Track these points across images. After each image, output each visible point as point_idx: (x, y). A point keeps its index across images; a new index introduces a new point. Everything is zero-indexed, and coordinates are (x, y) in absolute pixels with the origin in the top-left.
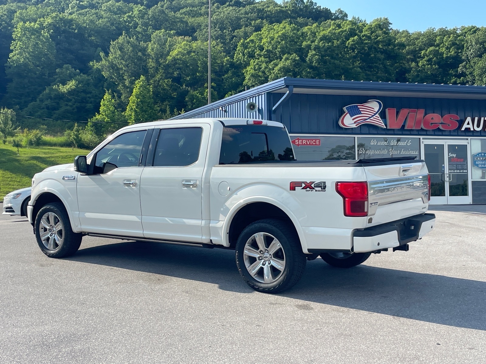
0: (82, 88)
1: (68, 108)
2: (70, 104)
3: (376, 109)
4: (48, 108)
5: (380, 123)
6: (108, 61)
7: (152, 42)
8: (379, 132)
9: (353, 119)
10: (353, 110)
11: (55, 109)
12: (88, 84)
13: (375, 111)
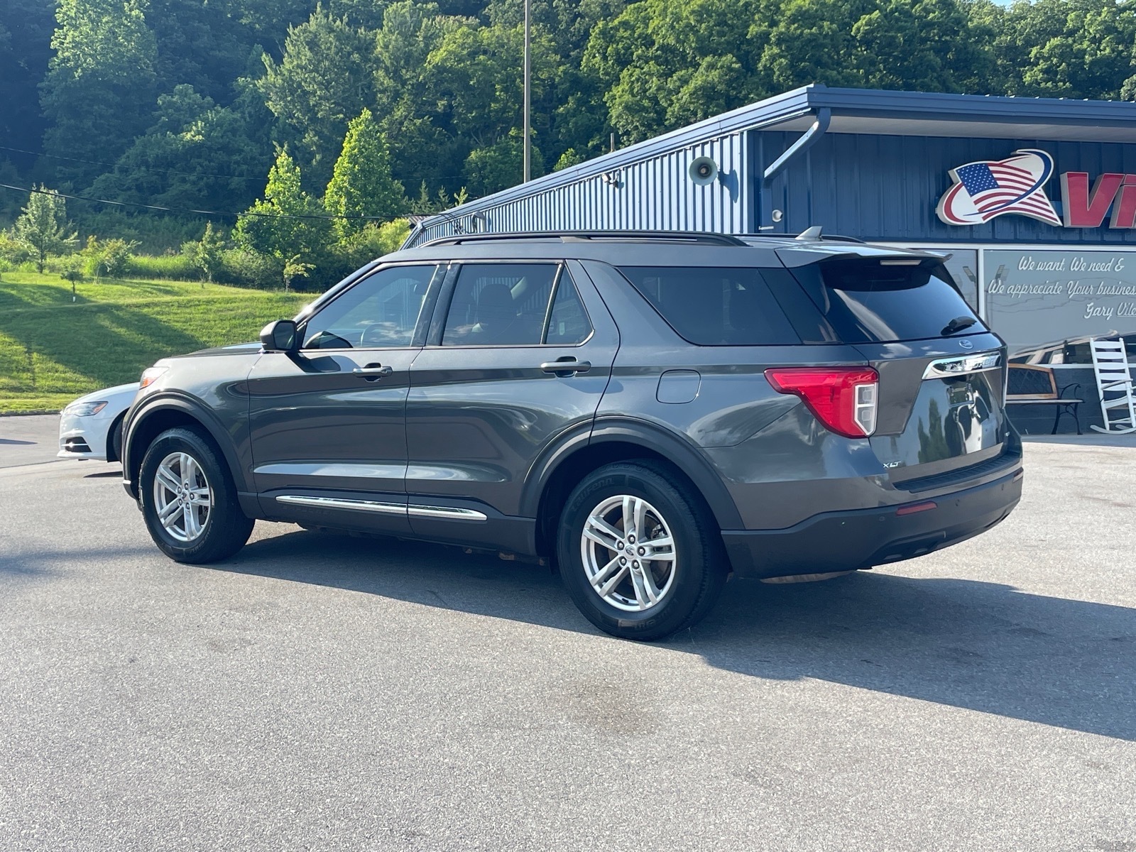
0: (221, 140)
1: (187, 186)
2: (192, 178)
3: (1037, 176)
4: (139, 188)
5: (1045, 211)
6: (281, 74)
7: (386, 29)
8: (1041, 237)
9: (976, 202)
10: (977, 177)
11: (155, 190)
12: (234, 131)
13: (1034, 181)
